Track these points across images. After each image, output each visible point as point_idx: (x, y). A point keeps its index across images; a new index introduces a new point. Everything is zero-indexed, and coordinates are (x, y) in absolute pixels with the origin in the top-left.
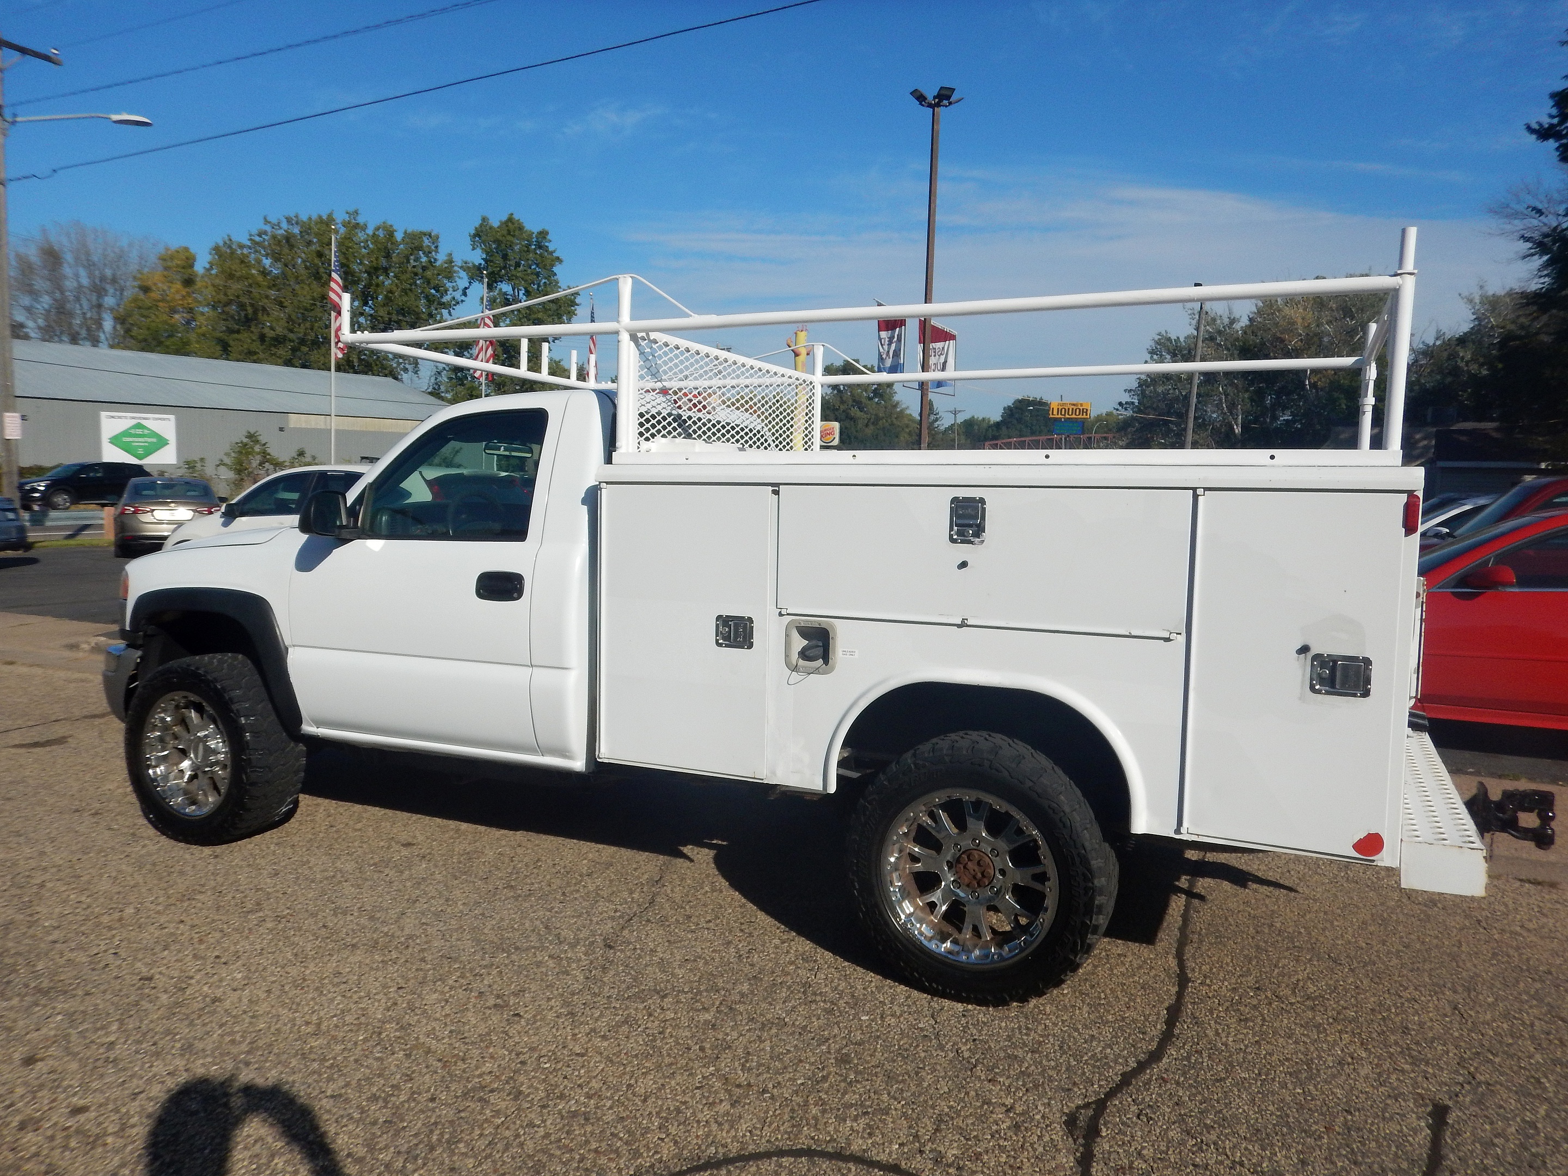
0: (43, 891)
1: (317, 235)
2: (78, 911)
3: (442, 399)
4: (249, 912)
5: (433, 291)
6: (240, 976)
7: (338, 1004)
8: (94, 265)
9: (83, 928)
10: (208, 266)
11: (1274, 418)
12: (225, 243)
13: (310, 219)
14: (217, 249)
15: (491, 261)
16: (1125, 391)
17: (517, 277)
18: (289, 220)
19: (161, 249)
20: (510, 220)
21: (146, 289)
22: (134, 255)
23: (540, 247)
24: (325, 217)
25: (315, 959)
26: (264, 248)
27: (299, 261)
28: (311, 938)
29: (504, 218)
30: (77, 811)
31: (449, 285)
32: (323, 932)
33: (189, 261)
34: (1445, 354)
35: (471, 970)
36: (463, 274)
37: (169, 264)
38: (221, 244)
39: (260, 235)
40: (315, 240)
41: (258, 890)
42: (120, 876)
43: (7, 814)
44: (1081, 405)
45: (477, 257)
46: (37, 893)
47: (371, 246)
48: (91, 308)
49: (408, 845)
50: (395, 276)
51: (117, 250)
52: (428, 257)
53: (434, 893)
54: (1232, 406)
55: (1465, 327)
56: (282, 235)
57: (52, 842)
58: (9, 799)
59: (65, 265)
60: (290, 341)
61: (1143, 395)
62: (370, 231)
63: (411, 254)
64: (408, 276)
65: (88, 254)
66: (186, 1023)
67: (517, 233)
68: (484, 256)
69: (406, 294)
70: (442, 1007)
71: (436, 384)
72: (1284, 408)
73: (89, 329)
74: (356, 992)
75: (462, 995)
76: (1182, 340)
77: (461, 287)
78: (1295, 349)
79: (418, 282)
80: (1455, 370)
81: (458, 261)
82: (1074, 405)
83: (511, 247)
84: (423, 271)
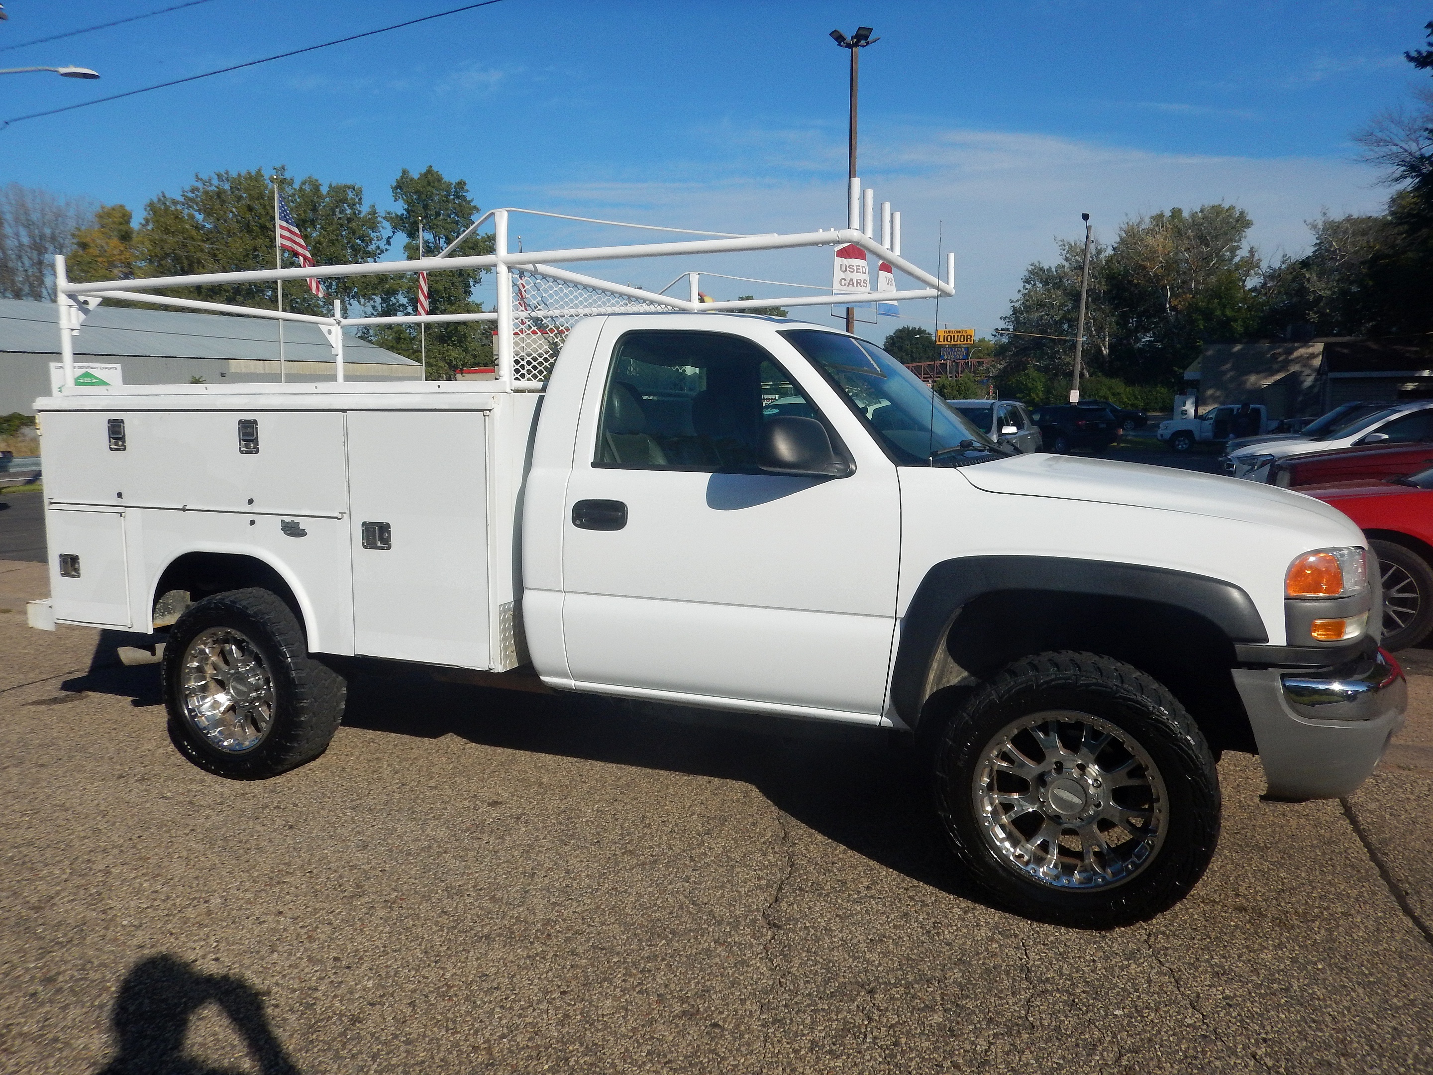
0: (110, 880)
1: (247, 190)
2: (156, 903)
3: (370, 341)
4: (352, 897)
5: (358, 241)
6: (370, 984)
7: (500, 1019)
8: (34, 224)
9: (169, 926)
10: (143, 222)
11: (1138, 340)
12: (159, 200)
13: (239, 175)
14: (151, 206)
15: (413, 212)
16: (1001, 318)
17: (437, 226)
18: (219, 176)
19: (97, 208)
20: (429, 171)
21: (84, 246)
22: (71, 213)
23: (458, 197)
24: (253, 173)
25: (450, 956)
26: (197, 204)
27: (231, 215)
28: (435, 928)
29: (424, 170)
30: (121, 777)
31: (373, 235)
32: (444, 919)
33: (126, 218)
34: (1290, 277)
35: (635, 964)
36: (387, 224)
37: (106, 221)
38: (155, 200)
39: (193, 191)
40: (244, 195)
41: (353, 867)
42: (192, 857)
43: (45, 784)
44: (966, 332)
45: (399, 208)
46: (104, 883)
47: (298, 200)
48: (33, 265)
49: (495, 804)
51: (54, 210)
52: (351, 208)
53: (548, 864)
54: (1100, 329)
55: (1309, 252)
56: (213, 191)
57: (104, 816)
58: (42, 765)
59: (6, 225)
61: (1017, 323)
62: (297, 186)
63: (337, 207)
64: (335, 227)
65: (26, 213)
66: (330, 1054)
67: (436, 184)
69: (334, 244)
70: (624, 1018)
71: (366, 331)
72: (1146, 330)
73: (31, 285)
74: (514, 1001)
75: (639, 999)
76: (1054, 269)
77: (385, 237)
78: (1156, 275)
79: (344, 233)
80: (1302, 291)
81: (381, 211)
82: (959, 332)
83: (430, 197)
84: (349, 223)
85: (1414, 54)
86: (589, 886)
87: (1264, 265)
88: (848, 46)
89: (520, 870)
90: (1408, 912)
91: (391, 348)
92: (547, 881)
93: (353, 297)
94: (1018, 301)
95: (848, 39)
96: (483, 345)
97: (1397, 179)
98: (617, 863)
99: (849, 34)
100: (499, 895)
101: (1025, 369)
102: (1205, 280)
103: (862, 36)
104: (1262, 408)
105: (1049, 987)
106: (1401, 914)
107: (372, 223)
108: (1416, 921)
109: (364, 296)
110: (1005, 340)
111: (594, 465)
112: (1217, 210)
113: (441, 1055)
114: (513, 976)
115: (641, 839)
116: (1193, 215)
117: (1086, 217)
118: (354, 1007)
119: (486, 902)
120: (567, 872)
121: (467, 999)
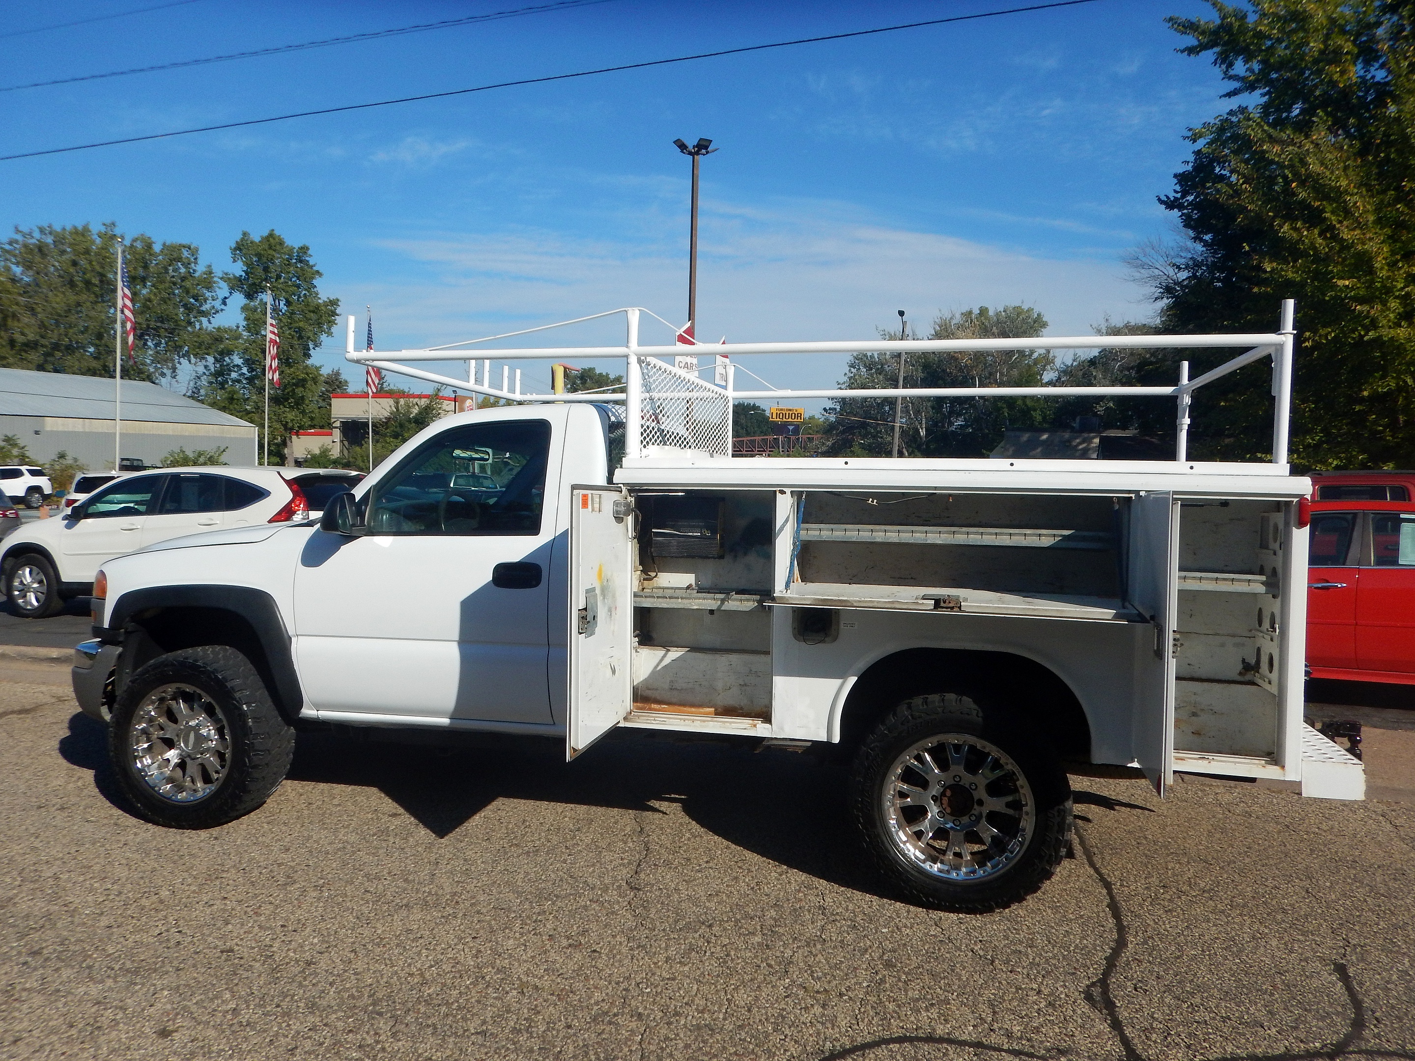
1: (71, 245)
3: (200, 401)
5: (192, 300)
11: (951, 424)
13: (64, 229)
15: (252, 273)
17: (278, 289)
18: (42, 230)
20: (271, 235)
23: (301, 261)
26: (15, 256)
29: (265, 234)
31: (208, 294)
34: (1081, 373)
36: (224, 285)
39: (10, 243)
40: (69, 250)
45: (238, 269)
50: (153, 286)
52: (186, 267)
54: (917, 413)
56: (34, 244)
60: (42, 346)
62: (127, 243)
63: (170, 265)
64: (167, 285)
67: (278, 247)
68: (245, 268)
69: (165, 302)
71: (196, 388)
72: (959, 415)
75: (535, 939)
76: (876, 356)
77: (221, 296)
78: (966, 366)
79: (177, 291)
81: (218, 272)
82: (790, 410)
83: (272, 260)
84: (182, 281)
85: (1164, 198)
86: (485, 869)
87: (1058, 363)
88: (690, 153)
89: (426, 860)
91: (223, 409)
92: (449, 867)
93: (184, 356)
94: (844, 383)
95: (690, 148)
96: (319, 408)
97: (1156, 299)
98: (506, 853)
99: (691, 143)
100: (411, 878)
101: (851, 446)
102: (1008, 372)
103: (703, 146)
107: (208, 282)
109: (195, 356)
110: (832, 418)
112: (1018, 310)
113: (385, 980)
114: (433, 929)
115: (523, 836)
116: (998, 314)
117: (901, 313)
118: (307, 956)
119: (401, 883)
120: (465, 860)
121: (398, 945)
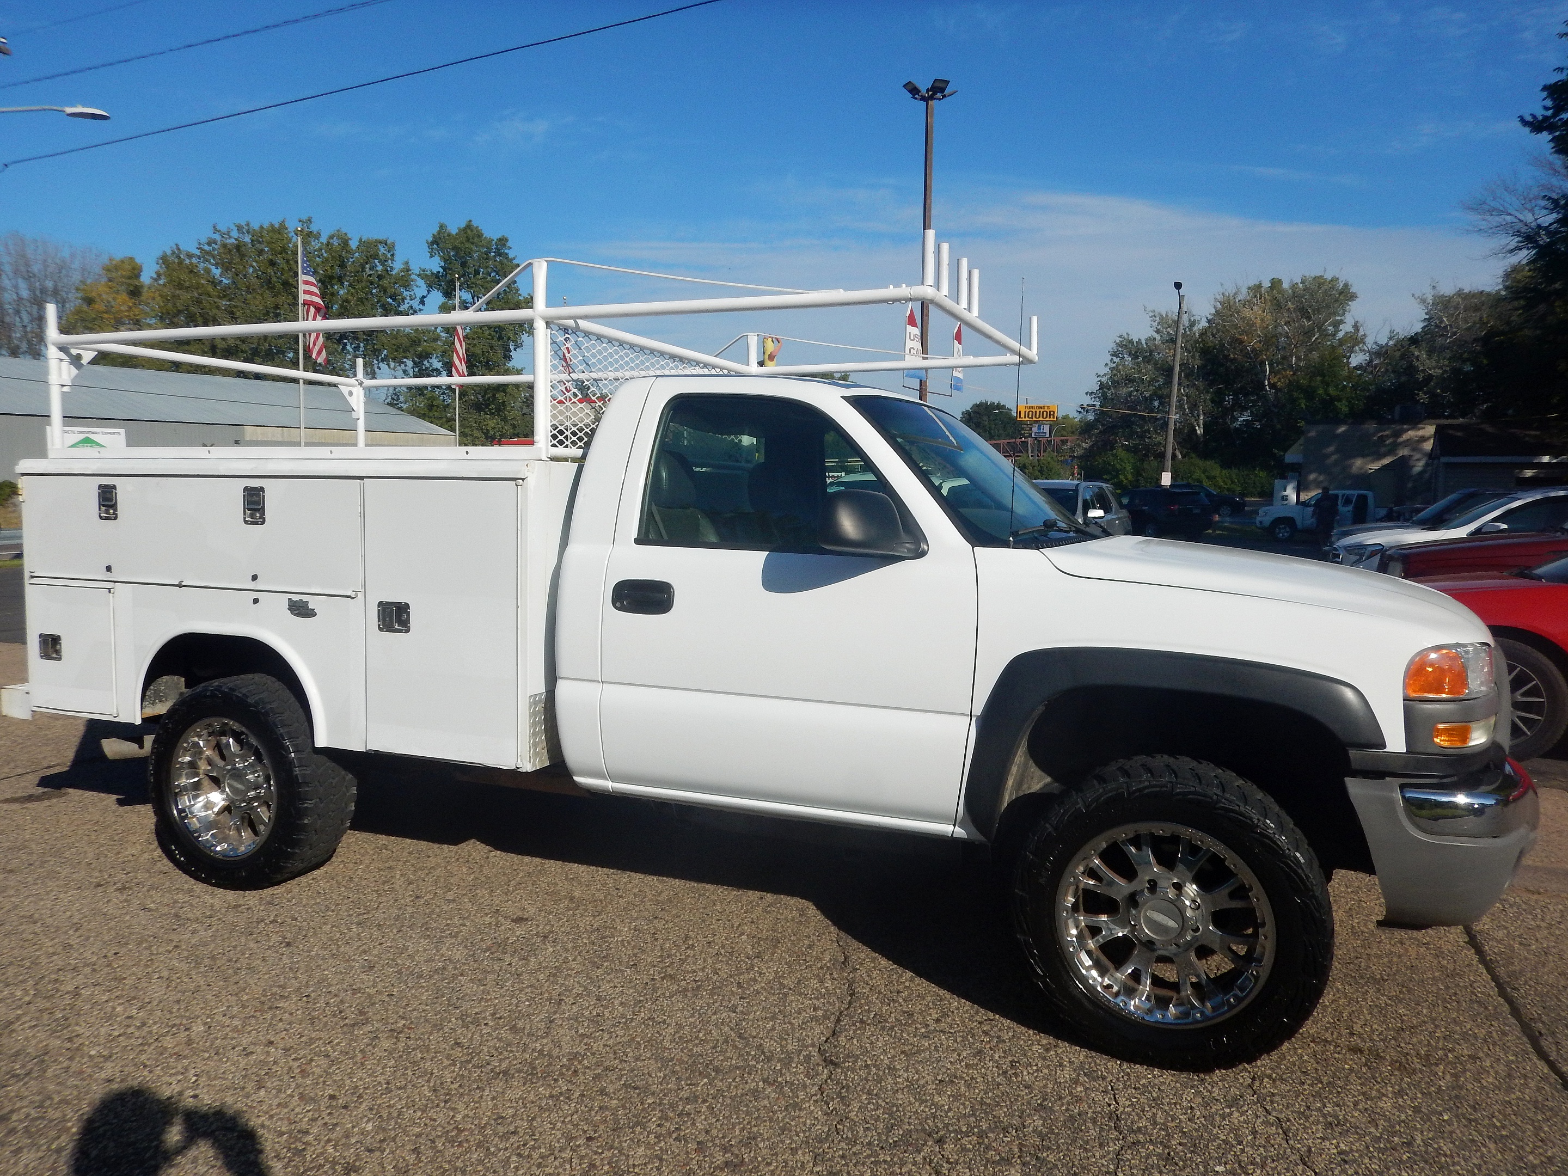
1: (269, 243)
3: (400, 408)
5: (389, 300)
8: (34, 276)
10: (155, 276)
11: (1235, 419)
12: (173, 253)
13: (262, 227)
14: (164, 259)
15: (450, 269)
16: (1087, 393)
17: (476, 285)
18: (239, 228)
19: (105, 260)
20: (469, 226)
21: (89, 301)
22: (76, 265)
23: (500, 255)
24: (277, 226)
26: (214, 257)
27: (251, 270)
28: (446, 1063)
29: (463, 225)
31: (406, 293)
32: (457, 1052)
33: (136, 271)
34: (1398, 354)
36: (421, 282)
37: (114, 275)
38: (169, 252)
39: (209, 244)
40: (266, 249)
44: (1048, 407)
45: (435, 265)
47: (325, 255)
48: (32, 321)
50: (350, 285)
51: (58, 261)
52: (383, 264)
54: (1194, 407)
55: (1418, 327)
56: (232, 244)
59: (4, 277)
60: (242, 351)
61: (1104, 399)
62: (324, 239)
63: (367, 263)
64: (364, 284)
65: (27, 265)
67: (476, 240)
68: (442, 264)
69: (362, 303)
71: (395, 394)
72: (1244, 409)
73: (29, 343)
75: (676, 1147)
76: (1143, 342)
77: (419, 296)
78: (1254, 350)
79: (374, 291)
80: (1411, 370)
81: (415, 269)
82: (1041, 408)
83: (469, 254)
84: (379, 280)
85: (1529, 118)
86: (623, 1016)
87: (1370, 341)
88: (923, 99)
89: (546, 995)
90: (1543, 1055)
91: (422, 416)
92: (575, 1009)
93: (383, 360)
94: (1105, 375)
95: (923, 92)
96: (524, 415)
97: (1512, 251)
98: (655, 990)
99: (924, 86)
100: (520, 1025)
101: (1112, 448)
102: (1306, 356)
103: (938, 89)
104: (1369, 494)
105: (1141, 1137)
106: (1535, 1059)
107: (405, 280)
108: (1552, 1065)
109: (394, 359)
110: (1091, 417)
111: (638, 541)
112: (1319, 281)
114: (533, 1119)
115: (682, 961)
116: (1294, 286)
117: (1178, 286)
118: (350, 1154)
119: (505, 1034)
120: (599, 999)
121: (479, 1145)
